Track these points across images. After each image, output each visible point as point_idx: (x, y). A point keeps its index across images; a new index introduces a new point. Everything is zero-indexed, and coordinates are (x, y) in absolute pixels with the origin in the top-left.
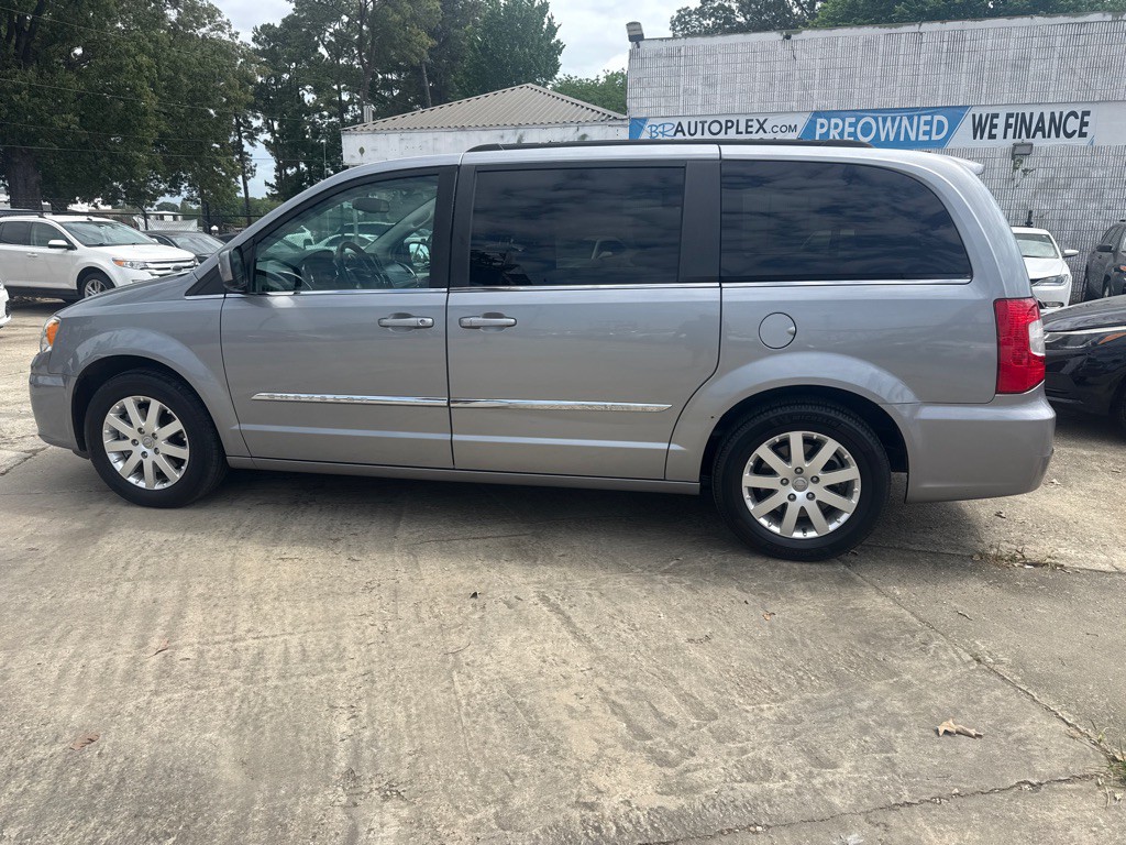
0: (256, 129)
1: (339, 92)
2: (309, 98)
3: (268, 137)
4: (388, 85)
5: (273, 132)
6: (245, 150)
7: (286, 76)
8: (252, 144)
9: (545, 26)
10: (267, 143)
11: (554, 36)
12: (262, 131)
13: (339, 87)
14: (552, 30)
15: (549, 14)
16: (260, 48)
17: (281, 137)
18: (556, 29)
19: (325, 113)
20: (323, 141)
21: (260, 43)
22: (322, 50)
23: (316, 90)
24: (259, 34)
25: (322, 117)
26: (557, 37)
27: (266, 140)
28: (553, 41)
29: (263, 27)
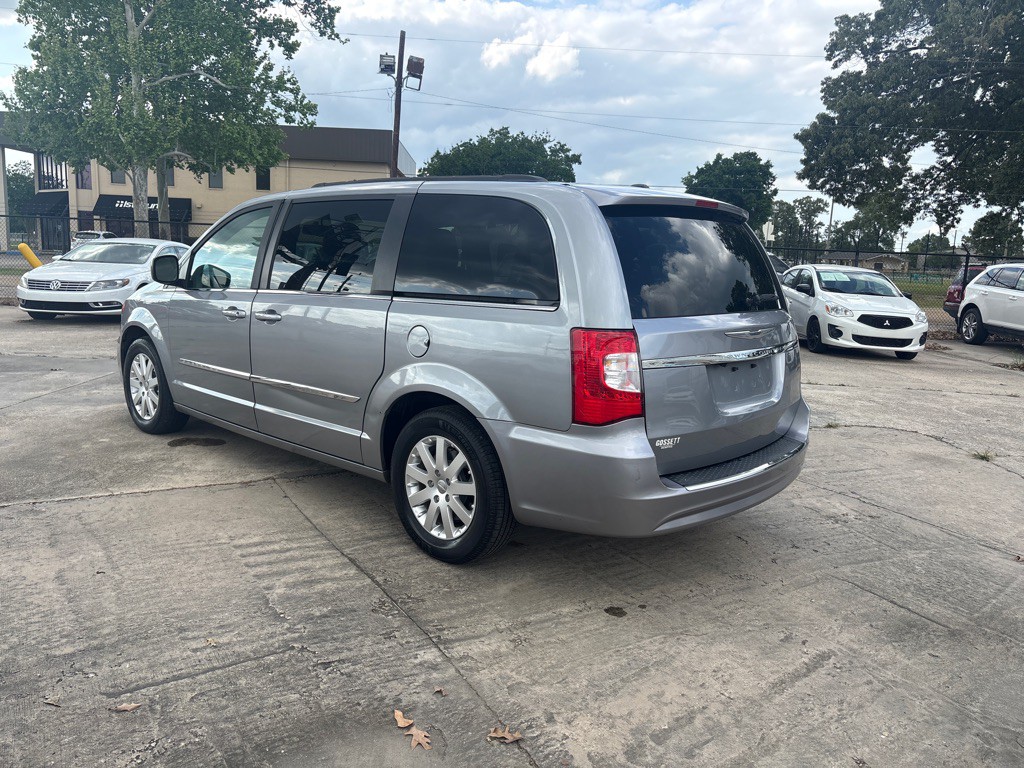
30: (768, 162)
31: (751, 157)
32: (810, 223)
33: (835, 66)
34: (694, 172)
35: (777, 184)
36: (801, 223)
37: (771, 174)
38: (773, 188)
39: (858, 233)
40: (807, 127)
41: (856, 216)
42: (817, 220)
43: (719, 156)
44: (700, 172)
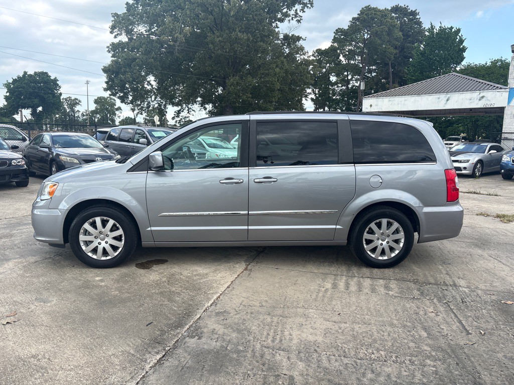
0: (308, 93)
1: (348, 75)
2: (333, 79)
3: (313, 96)
4: (370, 71)
5: (315, 94)
6: (303, 102)
7: (324, 70)
8: (306, 100)
9: (457, 40)
10: (312, 99)
11: (462, 44)
12: (311, 94)
13: (347, 73)
14: (461, 41)
15: (460, 35)
16: (315, 59)
17: (319, 96)
18: (464, 41)
19: (340, 85)
20: (338, 97)
21: (315, 57)
22: (341, 58)
23: (337, 75)
24: (315, 53)
25: (338, 87)
26: (463, 45)
27: (311, 98)
28: (462, 47)
29: (317, 50)
30: (56, 78)
31: (44, 75)
32: (73, 111)
33: (115, 37)
34: (11, 81)
35: (61, 90)
36: (68, 111)
37: (58, 85)
38: (59, 92)
39: (98, 116)
40: (107, 65)
41: (96, 108)
42: (76, 109)
43: (25, 73)
44: (15, 81)
